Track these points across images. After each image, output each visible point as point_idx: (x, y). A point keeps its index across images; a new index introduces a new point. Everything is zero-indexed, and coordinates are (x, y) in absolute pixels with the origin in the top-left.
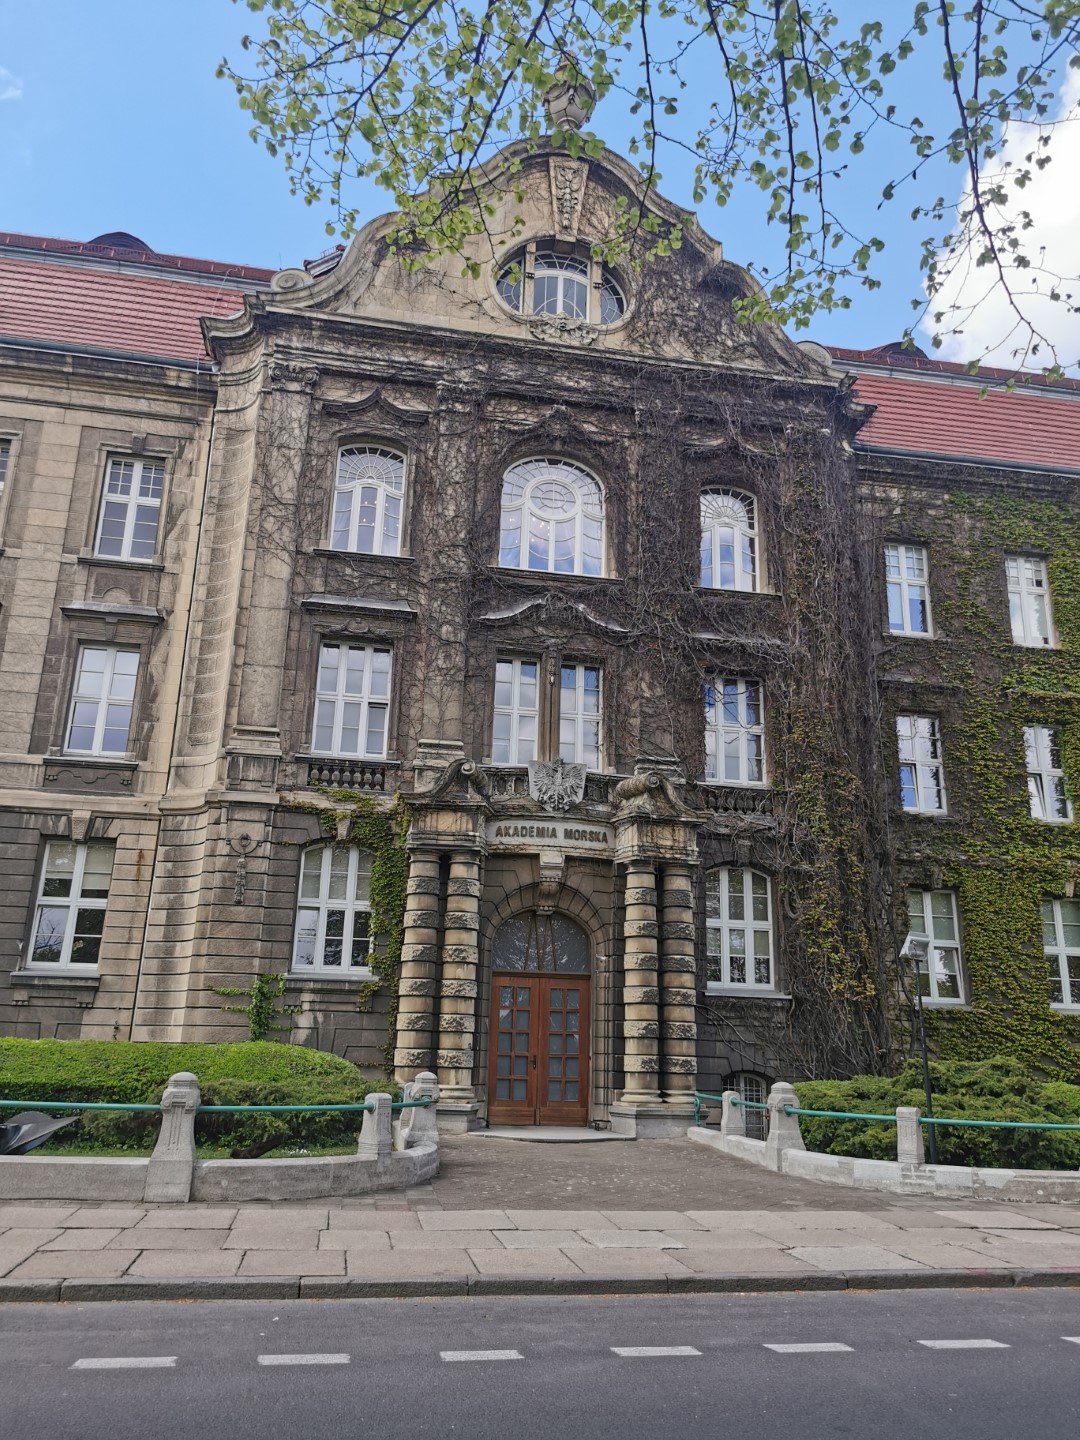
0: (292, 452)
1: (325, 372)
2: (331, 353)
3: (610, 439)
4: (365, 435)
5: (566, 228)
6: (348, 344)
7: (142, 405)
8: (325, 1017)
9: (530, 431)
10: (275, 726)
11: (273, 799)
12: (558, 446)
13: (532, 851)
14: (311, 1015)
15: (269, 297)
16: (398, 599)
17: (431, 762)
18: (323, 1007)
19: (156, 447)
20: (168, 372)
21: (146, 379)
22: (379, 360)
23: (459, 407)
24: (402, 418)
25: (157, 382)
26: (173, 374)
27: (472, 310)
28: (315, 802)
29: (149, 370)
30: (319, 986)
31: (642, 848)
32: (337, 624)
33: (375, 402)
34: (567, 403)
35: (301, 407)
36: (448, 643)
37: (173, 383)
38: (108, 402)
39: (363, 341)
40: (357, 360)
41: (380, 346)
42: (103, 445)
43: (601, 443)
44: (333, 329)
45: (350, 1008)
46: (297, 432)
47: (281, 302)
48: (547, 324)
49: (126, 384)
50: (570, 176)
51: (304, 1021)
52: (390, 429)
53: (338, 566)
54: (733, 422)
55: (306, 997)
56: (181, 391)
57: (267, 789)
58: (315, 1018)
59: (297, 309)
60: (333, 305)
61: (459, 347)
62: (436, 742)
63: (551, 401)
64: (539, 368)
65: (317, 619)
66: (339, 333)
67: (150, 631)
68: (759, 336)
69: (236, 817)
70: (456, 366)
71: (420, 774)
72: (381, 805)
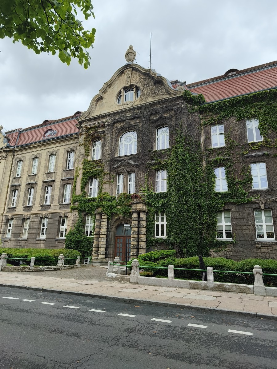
2: (89, 125)
3: (136, 124)
4: (95, 138)
5: (128, 83)
6: (92, 122)
7: (72, 142)
9: (122, 128)
12: (128, 129)
19: (74, 149)
21: (71, 138)
23: (109, 127)
24: (101, 133)
26: (74, 136)
27: (111, 107)
29: (72, 136)
33: (96, 131)
34: (128, 120)
36: (107, 174)
38: (68, 143)
40: (93, 124)
42: (67, 151)
43: (135, 126)
44: (89, 120)
48: (124, 104)
50: (128, 72)
52: (99, 135)
54: (161, 111)
56: (75, 138)
60: (89, 116)
63: (125, 120)
64: (123, 114)
67: (73, 180)
68: (167, 90)
70: (108, 120)
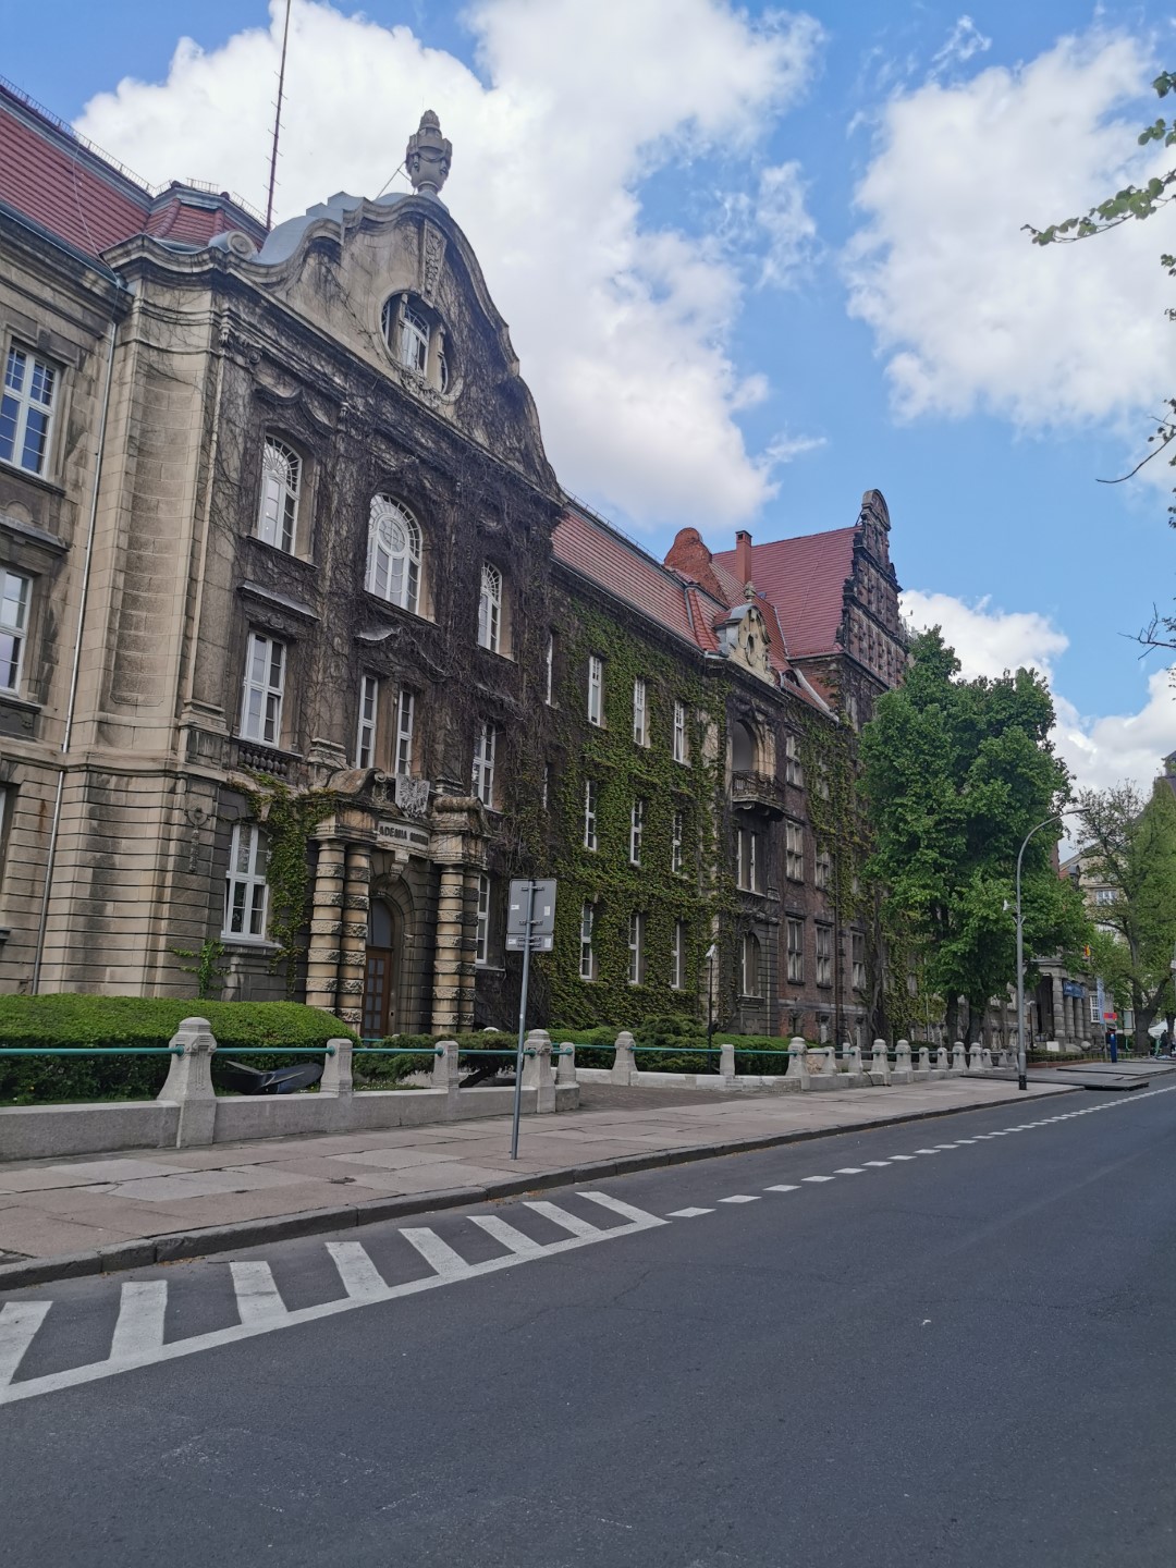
0: (238, 430)
1: (265, 355)
2: (269, 338)
3: (438, 499)
4: (284, 431)
5: (428, 292)
6: (281, 333)
7: (47, 294)
8: (245, 978)
9: (394, 473)
10: (219, 706)
11: (221, 777)
13: (390, 848)
14: (235, 976)
15: (237, 262)
16: (303, 602)
17: (328, 762)
18: (244, 970)
19: (60, 350)
20: (87, 273)
21: (63, 270)
22: (303, 361)
24: (315, 427)
25: (73, 277)
26: (91, 276)
27: (363, 340)
28: (247, 783)
29: (70, 262)
30: (245, 951)
31: (464, 856)
32: (263, 616)
33: (297, 403)
34: (419, 458)
35: (245, 384)
36: (339, 654)
37: (87, 285)
38: (14, 276)
39: (292, 336)
40: (290, 355)
41: (304, 347)
42: (8, 326)
43: (433, 502)
44: (274, 314)
45: (262, 971)
46: (241, 409)
47: (244, 269)
48: (411, 377)
49: (40, 266)
50: (435, 244)
51: (231, 981)
52: (304, 434)
53: (263, 558)
54: (508, 513)
55: (235, 960)
56: (91, 296)
57: (215, 766)
58: (239, 979)
59: (254, 282)
60: (278, 289)
61: (360, 376)
62: (328, 742)
63: (408, 451)
65: (249, 607)
66: (276, 320)
67: (51, 561)
68: (526, 446)
69: (193, 789)
70: (354, 392)
71: (318, 770)
72: (290, 793)
